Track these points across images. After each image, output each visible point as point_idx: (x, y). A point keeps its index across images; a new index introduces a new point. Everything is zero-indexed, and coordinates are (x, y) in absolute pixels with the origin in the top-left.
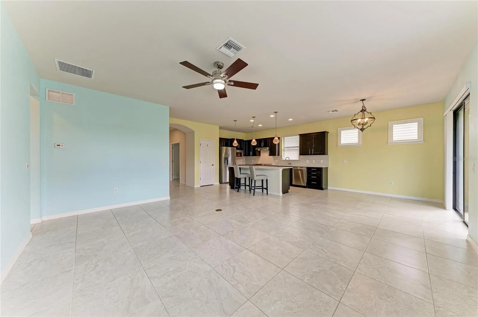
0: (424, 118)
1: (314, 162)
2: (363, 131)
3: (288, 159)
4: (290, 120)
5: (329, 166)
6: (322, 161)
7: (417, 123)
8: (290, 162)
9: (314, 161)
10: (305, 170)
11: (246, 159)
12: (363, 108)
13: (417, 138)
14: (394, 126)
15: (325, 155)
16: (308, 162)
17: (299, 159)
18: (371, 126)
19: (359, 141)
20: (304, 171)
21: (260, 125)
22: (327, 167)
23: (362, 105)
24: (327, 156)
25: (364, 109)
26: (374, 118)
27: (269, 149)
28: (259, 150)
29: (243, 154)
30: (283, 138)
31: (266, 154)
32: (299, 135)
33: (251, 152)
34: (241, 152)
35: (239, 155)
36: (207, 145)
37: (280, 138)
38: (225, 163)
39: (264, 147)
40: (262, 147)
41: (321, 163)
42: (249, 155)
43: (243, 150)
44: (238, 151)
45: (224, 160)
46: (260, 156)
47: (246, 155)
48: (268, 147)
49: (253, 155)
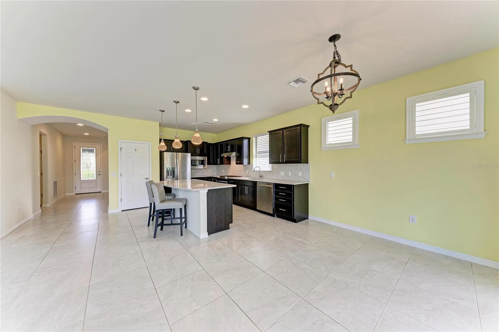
0: (485, 81)
1: (291, 175)
2: (336, 111)
3: (257, 169)
5: (310, 182)
6: (300, 174)
7: (468, 94)
8: (261, 173)
9: (290, 173)
10: (271, 187)
11: (217, 169)
12: (334, 58)
13: (468, 128)
14: (417, 105)
15: (301, 163)
16: (282, 173)
17: (272, 169)
18: (351, 97)
19: (354, 138)
21: (215, 120)
22: (308, 183)
23: (333, 49)
24: (307, 165)
25: (337, 58)
26: (357, 75)
27: (236, 154)
28: (226, 156)
29: (206, 162)
30: (254, 139)
31: (235, 162)
32: (268, 132)
33: (218, 160)
34: (202, 159)
35: (201, 163)
36: (136, 150)
37: (250, 138)
38: (169, 175)
39: (230, 152)
40: (229, 152)
41: (299, 175)
42: (216, 164)
43: (207, 157)
44: (199, 158)
45: (167, 171)
46: (230, 164)
47: (214, 164)
48: (235, 152)
49: (222, 163)
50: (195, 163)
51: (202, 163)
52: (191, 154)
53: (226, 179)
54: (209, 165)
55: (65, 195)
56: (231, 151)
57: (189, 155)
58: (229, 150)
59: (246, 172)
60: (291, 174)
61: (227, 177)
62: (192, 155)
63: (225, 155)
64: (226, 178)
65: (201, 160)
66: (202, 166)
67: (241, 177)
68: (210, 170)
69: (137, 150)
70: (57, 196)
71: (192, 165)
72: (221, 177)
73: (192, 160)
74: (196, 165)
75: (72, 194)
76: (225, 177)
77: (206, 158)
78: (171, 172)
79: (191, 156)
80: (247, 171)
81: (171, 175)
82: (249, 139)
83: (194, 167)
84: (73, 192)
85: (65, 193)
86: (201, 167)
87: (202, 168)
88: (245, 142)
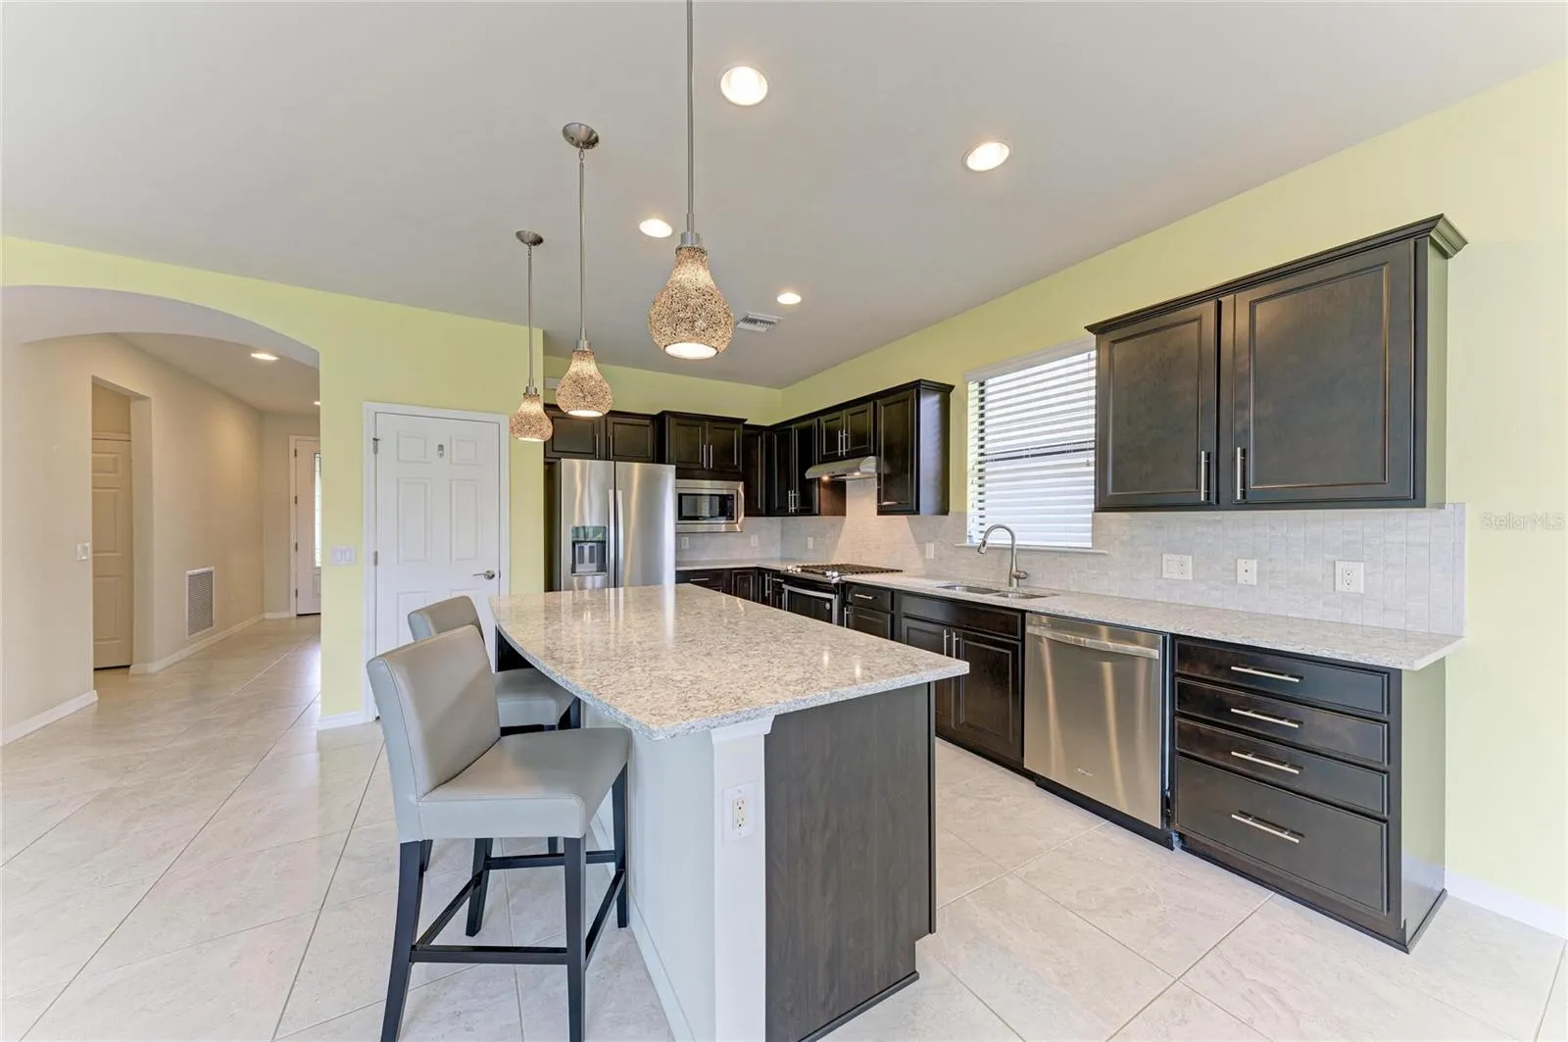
1: (1254, 582)
3: (999, 539)
4: (988, 156)
8: (1017, 561)
9: (1247, 566)
10: (1150, 660)
11: (782, 535)
16: (1178, 568)
17: (1094, 540)
20: (1141, 669)
21: (789, 299)
24: (1436, 513)
27: (878, 467)
28: (825, 478)
29: (740, 504)
30: (973, 387)
31: (870, 503)
32: (1090, 328)
33: (791, 494)
34: (725, 492)
35: (717, 510)
36: (441, 447)
37: (952, 387)
38: (582, 561)
39: (851, 455)
40: (842, 458)
41: (1339, 587)
42: (783, 512)
43: (742, 483)
44: (708, 487)
45: (574, 544)
46: (844, 514)
47: (770, 512)
48: (872, 458)
49: (807, 508)
50: (695, 507)
51: (725, 506)
52: (677, 469)
53: (834, 581)
54: (747, 518)
55: (264, 619)
56: (852, 451)
57: (669, 471)
58: (842, 450)
59: (923, 552)
60: (1259, 573)
61: (836, 574)
62: (680, 475)
63: (821, 473)
64: (834, 577)
65: (721, 496)
66: (723, 520)
67: (898, 571)
68: (754, 540)
69: (446, 448)
70: (212, 625)
71: (681, 516)
72: (804, 569)
73: (680, 496)
74: (696, 518)
75: (286, 615)
76: (828, 573)
77: (740, 486)
78: (591, 548)
79: (678, 477)
80: (931, 549)
81: (591, 561)
82: (945, 391)
83: (690, 526)
84: (288, 609)
85: (262, 612)
86: (722, 524)
87: (723, 528)
88: (929, 405)
